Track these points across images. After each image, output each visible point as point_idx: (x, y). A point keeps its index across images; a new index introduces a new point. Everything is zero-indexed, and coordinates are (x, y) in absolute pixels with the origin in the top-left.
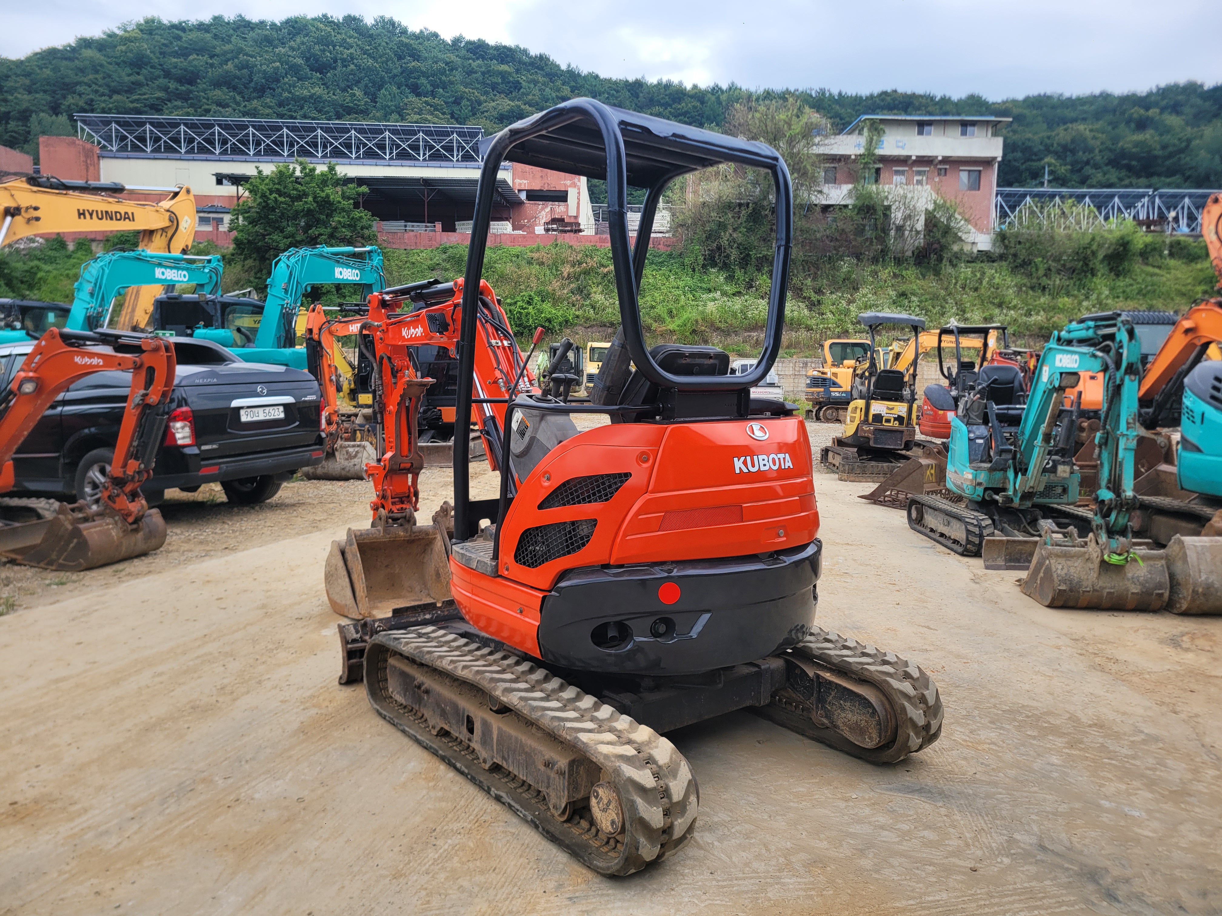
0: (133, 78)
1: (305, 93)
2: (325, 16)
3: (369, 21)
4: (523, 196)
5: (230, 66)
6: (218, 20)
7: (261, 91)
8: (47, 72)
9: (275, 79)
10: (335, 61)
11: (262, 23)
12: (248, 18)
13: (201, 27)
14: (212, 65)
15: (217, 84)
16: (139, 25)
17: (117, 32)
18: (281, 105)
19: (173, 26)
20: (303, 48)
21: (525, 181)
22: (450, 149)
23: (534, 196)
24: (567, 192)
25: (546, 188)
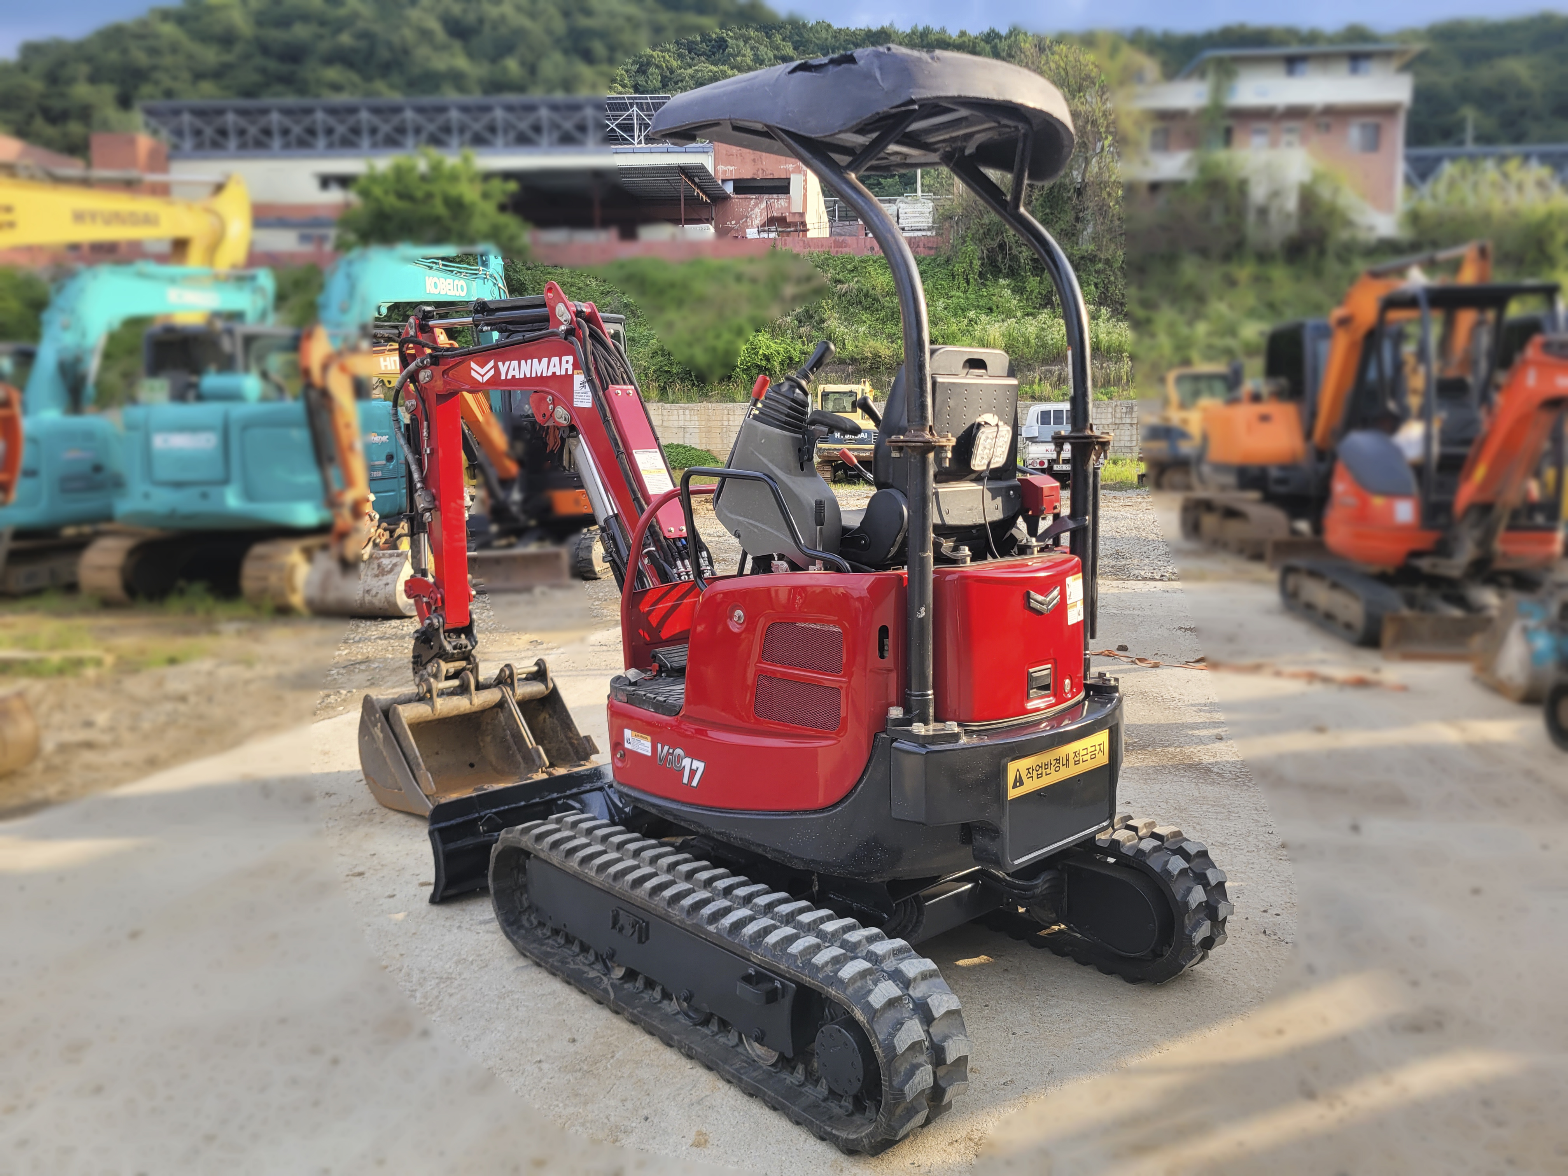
0: (223, 59)
1: (443, 66)
5: (345, 36)
7: (386, 67)
9: (404, 51)
10: (482, 25)
14: (322, 37)
15: (329, 61)
21: (731, 168)
22: (628, 128)
23: (744, 187)
24: (788, 180)
25: (760, 176)
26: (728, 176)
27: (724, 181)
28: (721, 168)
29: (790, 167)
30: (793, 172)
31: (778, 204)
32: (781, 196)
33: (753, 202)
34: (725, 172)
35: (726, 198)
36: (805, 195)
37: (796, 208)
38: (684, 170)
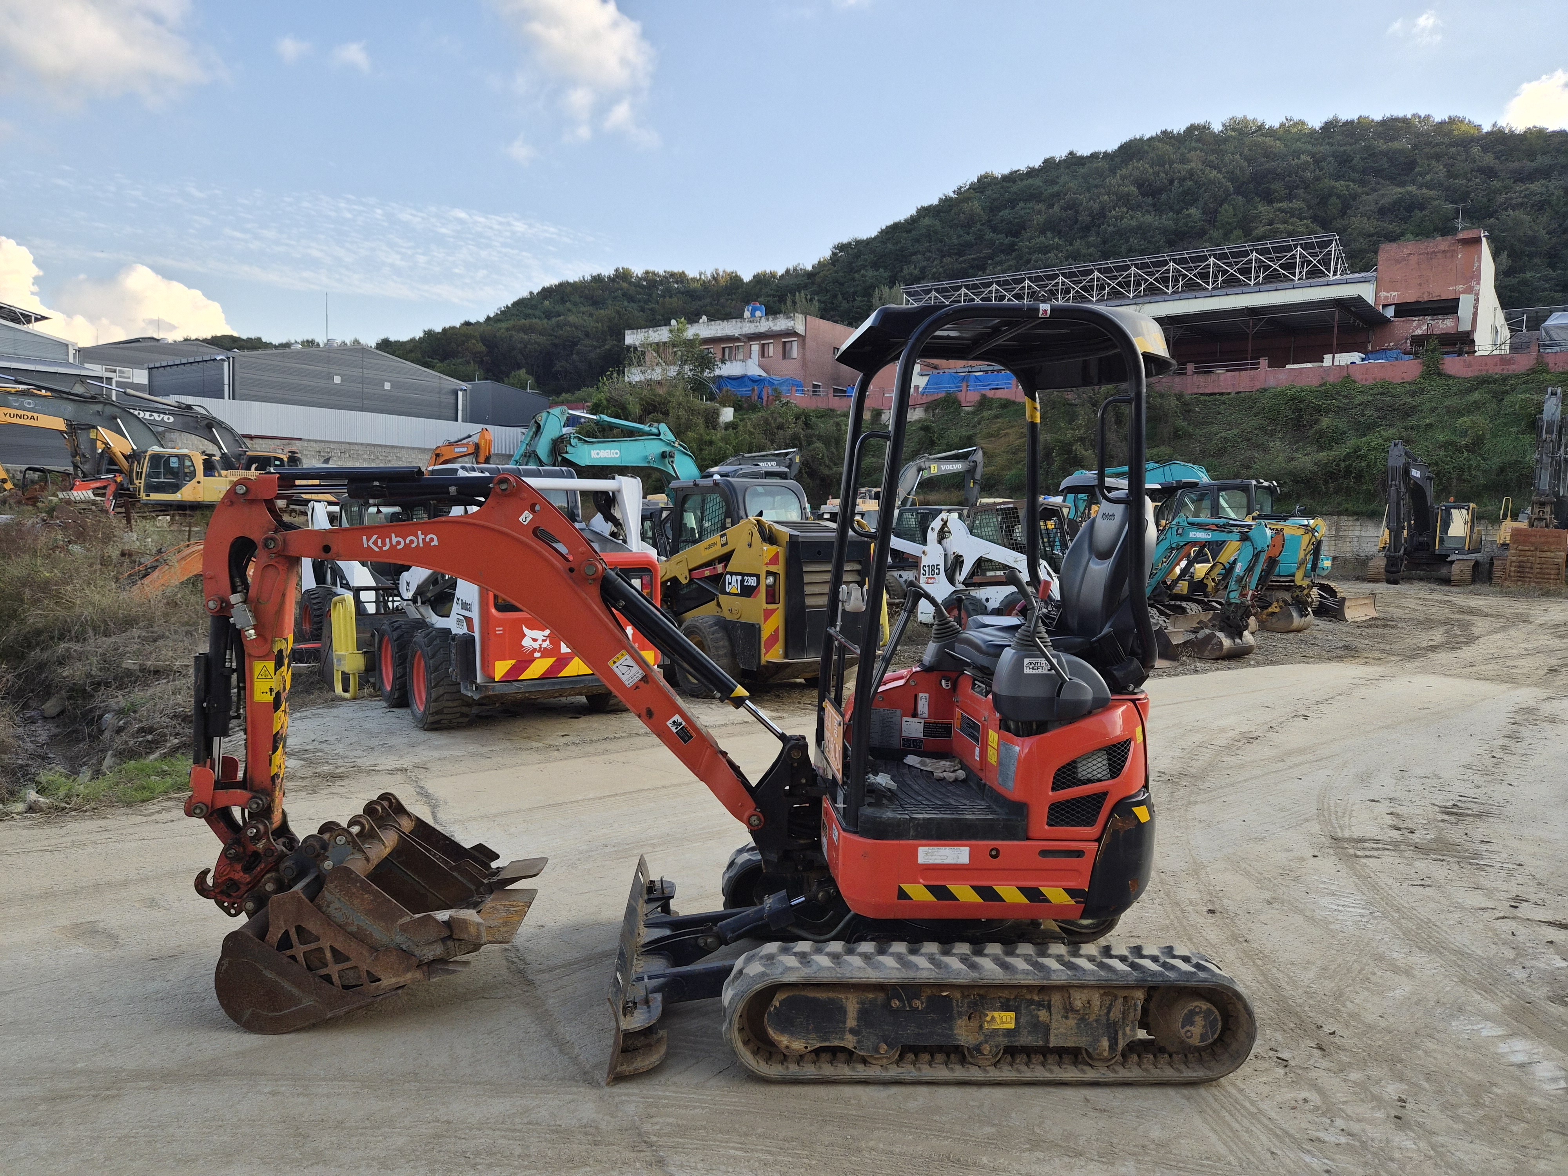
2: (1165, 132)
3: (1217, 127)
4: (1390, 313)
6: (1049, 163)
10: (1171, 182)
11: (1094, 156)
12: (1079, 154)
13: (1032, 173)
16: (972, 184)
19: (1005, 178)
20: (1136, 173)
21: (1394, 294)
22: (1291, 267)
23: (1404, 310)
24: (1457, 300)
25: (1426, 298)
26: (1390, 301)
27: (1384, 306)
28: (1383, 294)
29: (1460, 287)
30: (1464, 292)
31: (1444, 325)
32: (1450, 316)
33: (1415, 324)
34: (1386, 298)
35: (1387, 321)
36: (1475, 314)
37: (1465, 327)
38: (1339, 303)
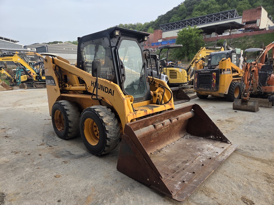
0: (181, 13)
1: (214, 7)
5: (199, 5)
7: (205, 9)
8: (168, 16)
9: (208, 6)
14: (196, 6)
15: (196, 10)
17: (180, 4)
18: (208, 11)
22: (227, 16)
23: (247, 23)
24: (256, 21)
25: (251, 20)
30: (258, 19)
32: (255, 24)
33: (249, 25)
34: (244, 21)
35: (244, 25)
36: (260, 23)
37: (258, 25)
38: (231, 23)
